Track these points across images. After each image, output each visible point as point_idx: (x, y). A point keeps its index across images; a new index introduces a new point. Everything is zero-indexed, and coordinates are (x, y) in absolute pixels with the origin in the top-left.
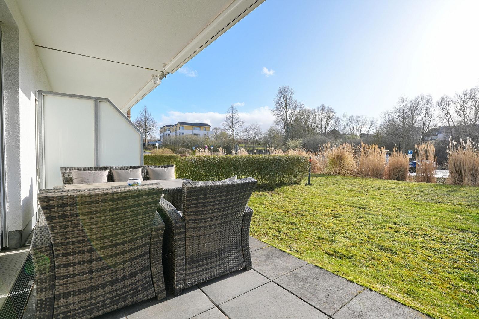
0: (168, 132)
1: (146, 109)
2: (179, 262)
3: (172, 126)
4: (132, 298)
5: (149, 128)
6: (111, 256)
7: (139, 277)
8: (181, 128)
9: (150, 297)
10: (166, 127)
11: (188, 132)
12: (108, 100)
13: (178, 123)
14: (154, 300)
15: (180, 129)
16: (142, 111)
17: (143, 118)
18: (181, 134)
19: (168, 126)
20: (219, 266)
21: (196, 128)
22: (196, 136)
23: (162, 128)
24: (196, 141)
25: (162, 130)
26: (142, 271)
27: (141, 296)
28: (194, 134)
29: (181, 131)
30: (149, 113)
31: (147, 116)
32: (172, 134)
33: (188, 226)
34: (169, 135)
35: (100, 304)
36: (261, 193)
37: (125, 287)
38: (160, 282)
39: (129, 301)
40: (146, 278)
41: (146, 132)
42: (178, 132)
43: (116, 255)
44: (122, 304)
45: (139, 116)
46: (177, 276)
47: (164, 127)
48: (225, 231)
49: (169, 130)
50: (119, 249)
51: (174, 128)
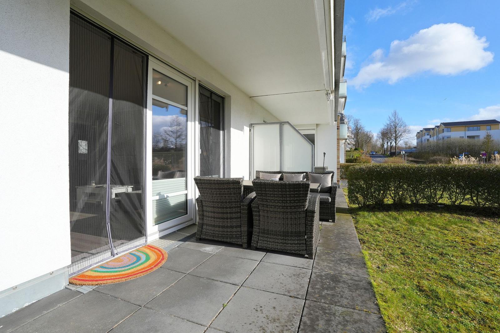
0: (428, 137)
1: (395, 114)
2: (256, 229)
3: (433, 129)
4: (230, 239)
5: (400, 134)
6: (222, 213)
7: (235, 229)
8: (445, 129)
9: (238, 243)
10: (424, 131)
11: (456, 135)
12: (288, 122)
13: (441, 125)
14: (240, 246)
15: (443, 132)
16: (391, 116)
17: (392, 124)
18: (445, 138)
19: (427, 130)
21: (471, 128)
22: (471, 140)
23: (418, 133)
24: (469, 146)
25: (419, 135)
26: (236, 227)
27: (234, 240)
28: (468, 137)
29: (446, 134)
30: (400, 117)
31: (397, 121)
32: (433, 140)
33: (260, 208)
34: (428, 140)
35: (217, 235)
37: (228, 232)
38: (245, 238)
39: (228, 240)
40: (238, 231)
41: (396, 139)
42: (441, 136)
43: (224, 213)
44: (225, 240)
45: (388, 122)
46: (254, 238)
47: (421, 131)
49: (428, 135)
50: (225, 210)
51: (435, 130)
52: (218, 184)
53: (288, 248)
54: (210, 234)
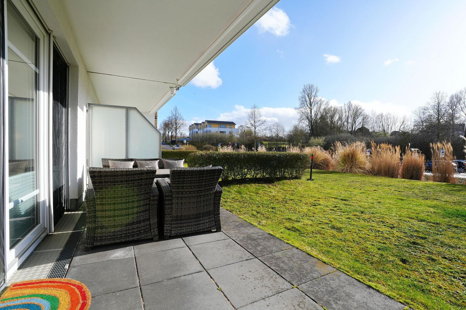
0: (197, 130)
1: (176, 109)
2: (167, 218)
3: (200, 124)
4: (138, 236)
5: (179, 126)
6: (126, 209)
7: (142, 224)
8: (208, 125)
9: (148, 237)
10: (195, 125)
11: (214, 130)
12: (135, 109)
13: (205, 122)
14: (151, 240)
15: (207, 127)
16: (173, 110)
17: (173, 117)
18: (208, 132)
19: (197, 124)
20: (195, 225)
21: (222, 126)
22: (222, 134)
23: (190, 126)
24: (221, 138)
25: (191, 128)
26: (144, 221)
27: (143, 236)
28: (220, 132)
29: (208, 129)
30: (179, 112)
31: (177, 115)
32: (200, 132)
33: (174, 196)
34: (197, 132)
35: (119, 236)
36: (260, 185)
37: (133, 229)
38: (155, 230)
39: (136, 238)
40: (146, 225)
41: (176, 130)
42: (205, 129)
43: (129, 208)
44: (131, 239)
45: (170, 115)
46: (166, 227)
47: (193, 125)
48: (200, 201)
49: (197, 128)
50: (130, 205)
51: (202, 126)
52: (127, 175)
53: (201, 227)
54: (109, 237)
